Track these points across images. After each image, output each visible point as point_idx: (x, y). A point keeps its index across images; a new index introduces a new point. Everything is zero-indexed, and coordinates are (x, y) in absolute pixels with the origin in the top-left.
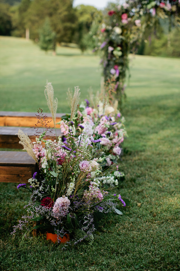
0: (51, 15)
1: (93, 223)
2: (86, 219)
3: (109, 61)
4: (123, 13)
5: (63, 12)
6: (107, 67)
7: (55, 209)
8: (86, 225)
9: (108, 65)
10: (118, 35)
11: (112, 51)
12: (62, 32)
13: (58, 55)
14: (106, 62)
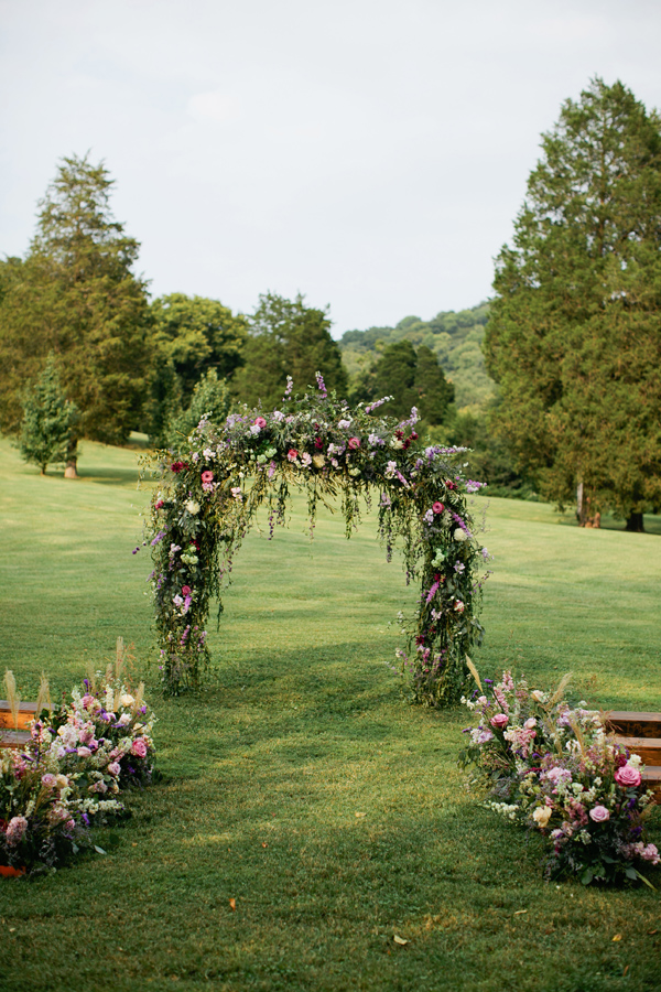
0: (64, 344)
1: (54, 849)
2: (45, 843)
3: (169, 575)
4: (204, 469)
5: (105, 336)
6: (165, 589)
7: (9, 831)
8: (45, 850)
9: (168, 584)
10: (193, 517)
11: (178, 554)
12: (101, 402)
13: (82, 475)
14: (163, 578)
